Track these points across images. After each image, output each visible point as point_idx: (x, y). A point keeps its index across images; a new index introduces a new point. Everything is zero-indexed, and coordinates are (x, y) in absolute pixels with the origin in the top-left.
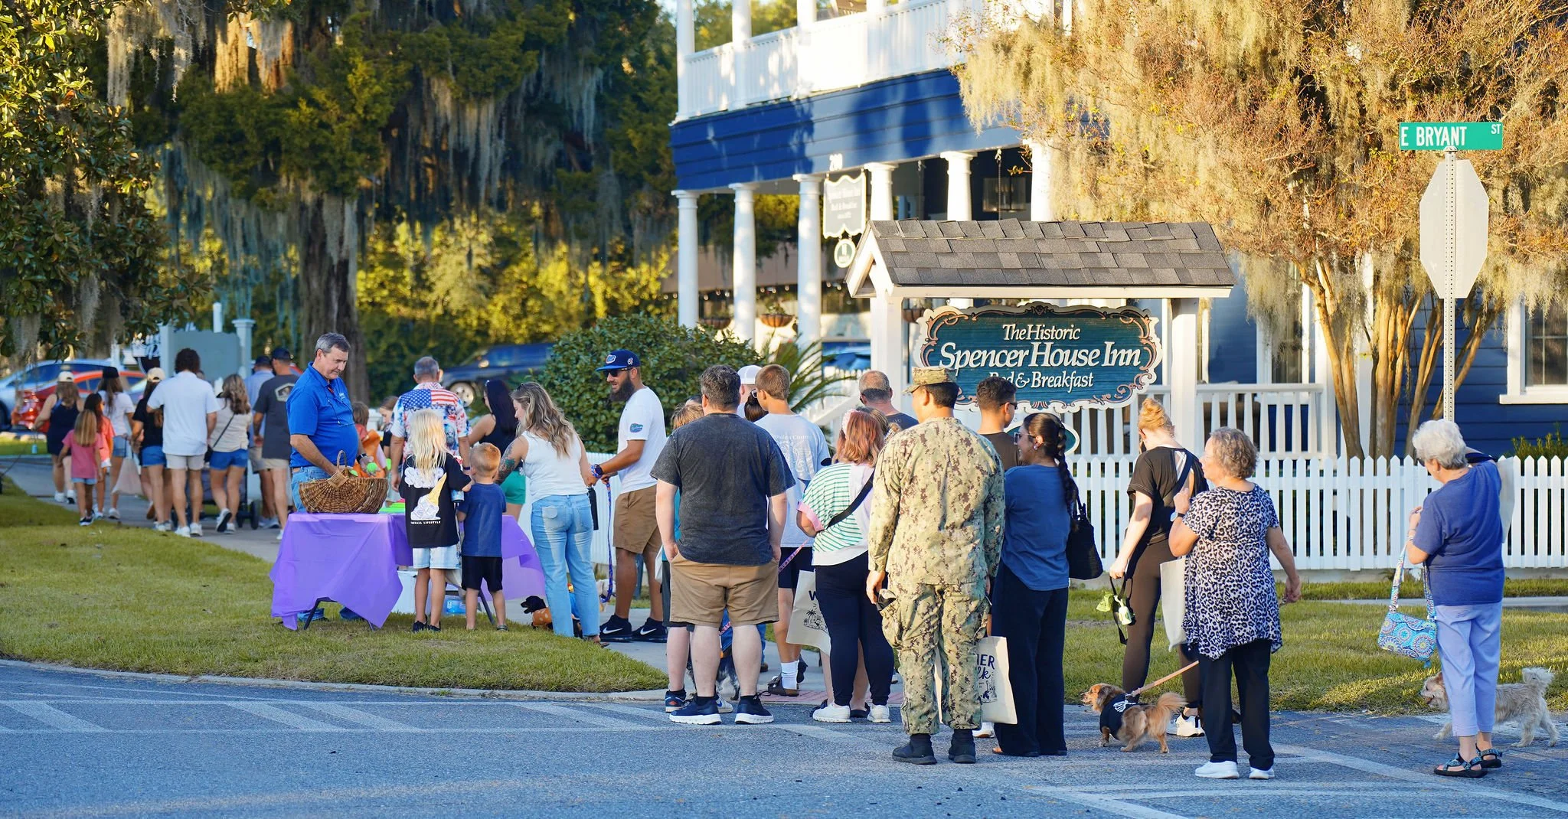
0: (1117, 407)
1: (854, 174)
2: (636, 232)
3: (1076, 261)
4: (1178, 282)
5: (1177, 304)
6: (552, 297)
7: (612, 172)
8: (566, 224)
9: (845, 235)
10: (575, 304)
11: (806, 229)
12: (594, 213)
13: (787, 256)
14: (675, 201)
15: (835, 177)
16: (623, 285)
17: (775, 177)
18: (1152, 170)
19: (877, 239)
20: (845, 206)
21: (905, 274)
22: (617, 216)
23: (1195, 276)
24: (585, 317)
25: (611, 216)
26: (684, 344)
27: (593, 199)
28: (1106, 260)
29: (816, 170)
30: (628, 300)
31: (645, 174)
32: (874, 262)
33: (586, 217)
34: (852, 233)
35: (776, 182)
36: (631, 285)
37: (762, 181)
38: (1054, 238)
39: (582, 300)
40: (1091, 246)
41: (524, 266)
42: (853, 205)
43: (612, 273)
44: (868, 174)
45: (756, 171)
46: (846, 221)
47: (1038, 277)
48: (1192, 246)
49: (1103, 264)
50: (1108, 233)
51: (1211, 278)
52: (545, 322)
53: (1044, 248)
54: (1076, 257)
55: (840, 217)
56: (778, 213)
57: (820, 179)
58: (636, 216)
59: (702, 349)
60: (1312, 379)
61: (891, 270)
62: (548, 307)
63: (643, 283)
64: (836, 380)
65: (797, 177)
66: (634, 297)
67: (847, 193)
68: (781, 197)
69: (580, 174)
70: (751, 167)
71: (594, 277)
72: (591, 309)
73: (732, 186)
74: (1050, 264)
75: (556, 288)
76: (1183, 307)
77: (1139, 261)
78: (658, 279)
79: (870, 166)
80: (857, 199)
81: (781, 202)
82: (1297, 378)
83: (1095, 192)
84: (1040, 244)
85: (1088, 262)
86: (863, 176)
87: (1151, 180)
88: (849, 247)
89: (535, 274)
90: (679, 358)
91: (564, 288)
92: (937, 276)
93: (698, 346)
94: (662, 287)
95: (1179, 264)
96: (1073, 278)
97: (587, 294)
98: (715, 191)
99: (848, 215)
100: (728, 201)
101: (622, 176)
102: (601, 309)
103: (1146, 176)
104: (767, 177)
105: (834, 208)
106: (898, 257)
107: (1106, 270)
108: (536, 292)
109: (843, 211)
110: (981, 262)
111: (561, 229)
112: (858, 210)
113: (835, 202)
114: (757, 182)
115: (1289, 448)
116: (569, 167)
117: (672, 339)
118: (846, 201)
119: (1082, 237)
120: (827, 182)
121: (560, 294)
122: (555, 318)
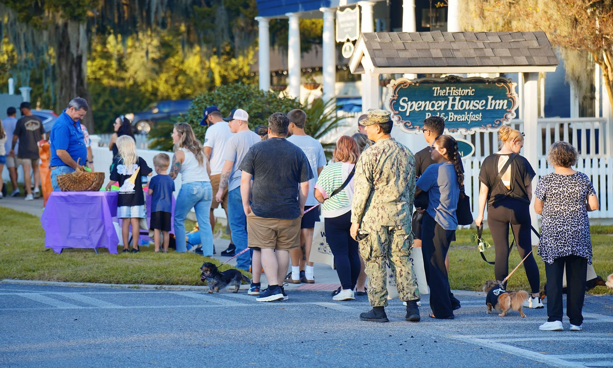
0: (495, 131)
1: (353, 7)
2: (237, 39)
3: (472, 53)
4: (527, 63)
5: (527, 76)
6: (192, 74)
7: (223, 7)
8: (199, 35)
9: (348, 40)
10: (204, 79)
11: (327, 37)
12: (213, 30)
13: (317, 52)
14: (257, 23)
15: (342, 9)
16: (229, 68)
17: (310, 9)
18: (513, 4)
19: (365, 43)
20: (348, 25)
21: (379, 61)
22: (226, 31)
23: (536, 60)
24: (209, 85)
25: (223, 30)
26: (262, 99)
27: (213, 22)
28: (488, 52)
29: (332, 5)
30: (232, 76)
31: (241, 8)
32: (364, 55)
33: (210, 31)
34: (352, 39)
35: (311, 12)
36: (233, 68)
37: (303, 12)
38: (460, 41)
39: (208, 76)
40: (480, 45)
41: (176, 58)
42: (352, 24)
43: (224, 62)
44: (360, 7)
45: (300, 6)
46: (349, 33)
47: (452, 62)
48: (535, 44)
49: (487, 55)
50: (489, 38)
51: (546, 61)
52: (189, 88)
53: (455, 46)
54: (472, 51)
55: (346, 31)
56: (312, 29)
57: (334, 11)
58: (236, 31)
59: (272, 102)
60: (601, 115)
61: (373, 59)
62: (189, 81)
63: (240, 67)
64: (344, 117)
65: (322, 9)
66: (236, 74)
67: (349, 18)
68: (314, 20)
69: (206, 8)
70: (296, 4)
71: (213, 63)
72: (213, 81)
73: (288, 15)
74: (458, 55)
75: (194, 70)
76: (530, 77)
77: (506, 53)
78: (249, 64)
79: (360, 3)
80: (355, 21)
81: (313, 23)
82: (593, 115)
83: (482, 15)
84: (453, 44)
85: (479, 53)
86: (357, 9)
87: (513, 9)
88: (350, 48)
89: (182, 62)
90: (260, 107)
91: (198, 69)
92: (397, 62)
93: (270, 100)
94: (251, 68)
95: (528, 54)
96: (470, 62)
97: (210, 73)
98: (279, 17)
99: (350, 30)
100: (285, 24)
101: (228, 10)
102: (218, 81)
103: (510, 7)
104: (306, 9)
105: (342, 26)
106: (377, 52)
107: (488, 57)
108: (182, 72)
109: (347, 28)
110: (421, 54)
111: (196, 38)
112: (354, 28)
113: (343, 23)
114: (301, 12)
115: (588, 152)
116: (200, 5)
117: (257, 97)
118: (349, 22)
119: (475, 40)
120: (339, 12)
121: (196, 73)
122: (194, 86)
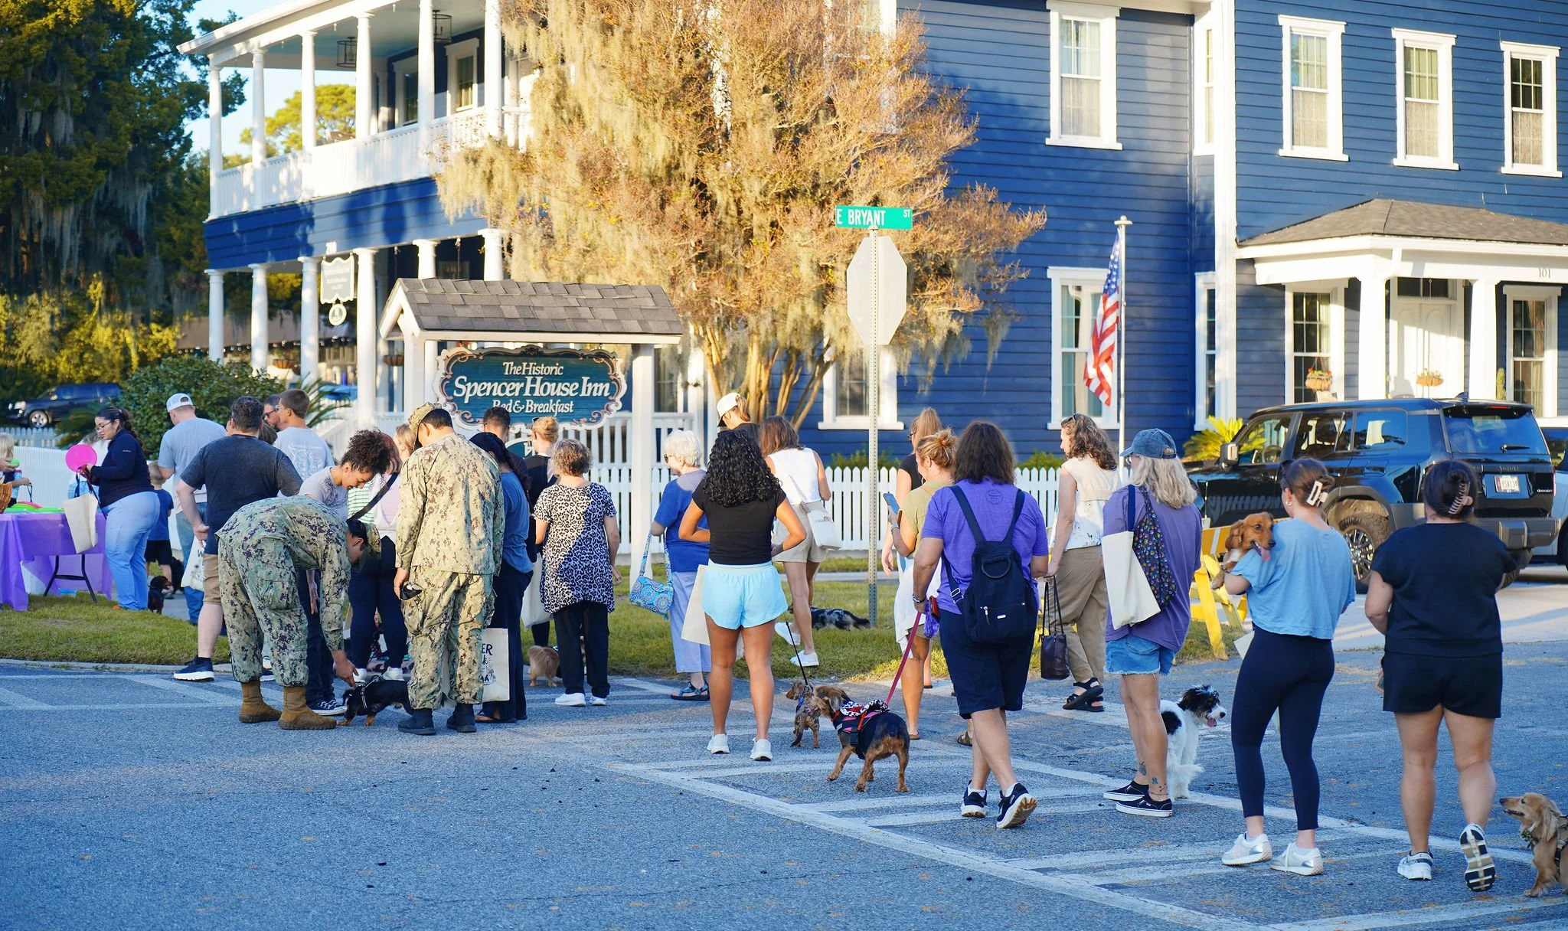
0: (594, 428)
1: (345, 257)
2: (175, 300)
3: (561, 313)
4: (640, 331)
5: (636, 348)
6: (101, 351)
7: (157, 258)
8: (123, 295)
9: (338, 302)
10: (118, 356)
11: (307, 296)
12: (144, 287)
13: (282, 320)
14: (207, 279)
15: (330, 259)
16: (150, 343)
17: (283, 259)
18: (588, 251)
19: (406, 294)
20: (337, 280)
21: (429, 321)
22: (161, 289)
23: (653, 326)
24: (123, 365)
25: (156, 288)
26: (228, 379)
27: (143, 277)
28: (585, 312)
29: (316, 253)
30: (154, 354)
31: (182, 259)
32: (402, 312)
33: (139, 289)
34: (343, 300)
35: (284, 263)
36: (155, 344)
37: (274, 262)
38: (544, 295)
39: (121, 354)
40: (573, 302)
41: (82, 330)
42: (345, 280)
43: (143, 335)
44: (356, 257)
45: (269, 254)
46: (339, 291)
47: (533, 325)
48: (650, 303)
49: (583, 316)
50: (585, 292)
51: (666, 328)
52: (96, 369)
53: (536, 302)
54: (562, 310)
55: (334, 288)
56: (278, 288)
57: (317, 261)
58: (174, 289)
59: (243, 382)
60: (686, 409)
61: (417, 317)
62: (99, 358)
63: (165, 342)
65: (301, 259)
66: (158, 352)
67: (340, 271)
68: (280, 275)
69: (134, 258)
70: (264, 252)
71: (128, 336)
72: (128, 360)
73: (250, 266)
74: (542, 315)
75: (104, 346)
76: (642, 351)
77: (610, 314)
78: (174, 339)
79: (356, 251)
80: (347, 275)
81: (280, 281)
82: (673, 408)
83: (545, 266)
84: (533, 299)
85: (571, 314)
86: (351, 258)
87: (588, 259)
88: (340, 311)
89: (90, 335)
90: (225, 390)
91: (110, 345)
92: (454, 323)
93: (240, 380)
94: (178, 344)
95: (641, 317)
96: (560, 326)
97: (125, 350)
98: (238, 270)
99: (340, 287)
100: (248, 277)
101: (165, 261)
102: (135, 359)
103: (584, 256)
104: (278, 259)
105: (329, 281)
107: (585, 320)
108: (89, 348)
109: (336, 284)
110: (488, 313)
111: (118, 298)
112: (347, 284)
113: (331, 277)
114: (270, 262)
116: (126, 254)
117: (220, 375)
118: (339, 276)
119: (565, 294)
120: (324, 263)
121: (107, 348)
122: (103, 366)
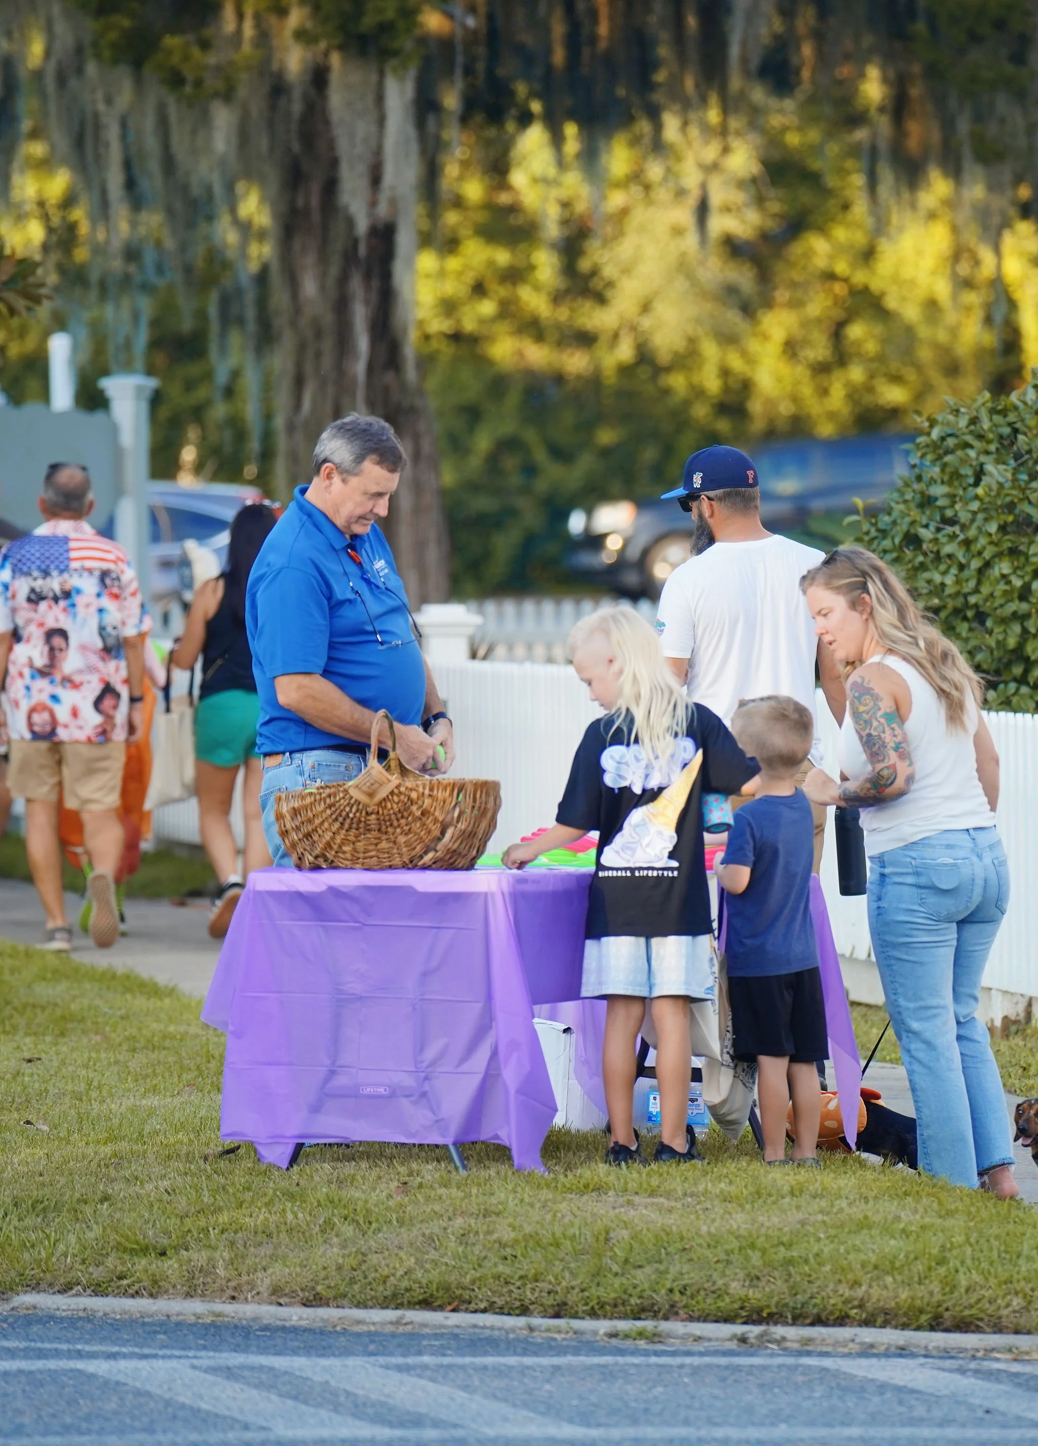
6: (911, 313)
8: (948, 125)
10: (971, 334)
12: (1021, 95)
24: (995, 365)
27: (1019, 58)
33: (1002, 104)
39: (988, 320)
41: (840, 233)
52: (896, 379)
71: (1017, 258)
72: (1011, 343)
75: (921, 293)
89: (868, 255)
91: (942, 289)
97: (1001, 306)
108: (867, 303)
111: (936, 136)
121: (932, 306)
122: (919, 368)
